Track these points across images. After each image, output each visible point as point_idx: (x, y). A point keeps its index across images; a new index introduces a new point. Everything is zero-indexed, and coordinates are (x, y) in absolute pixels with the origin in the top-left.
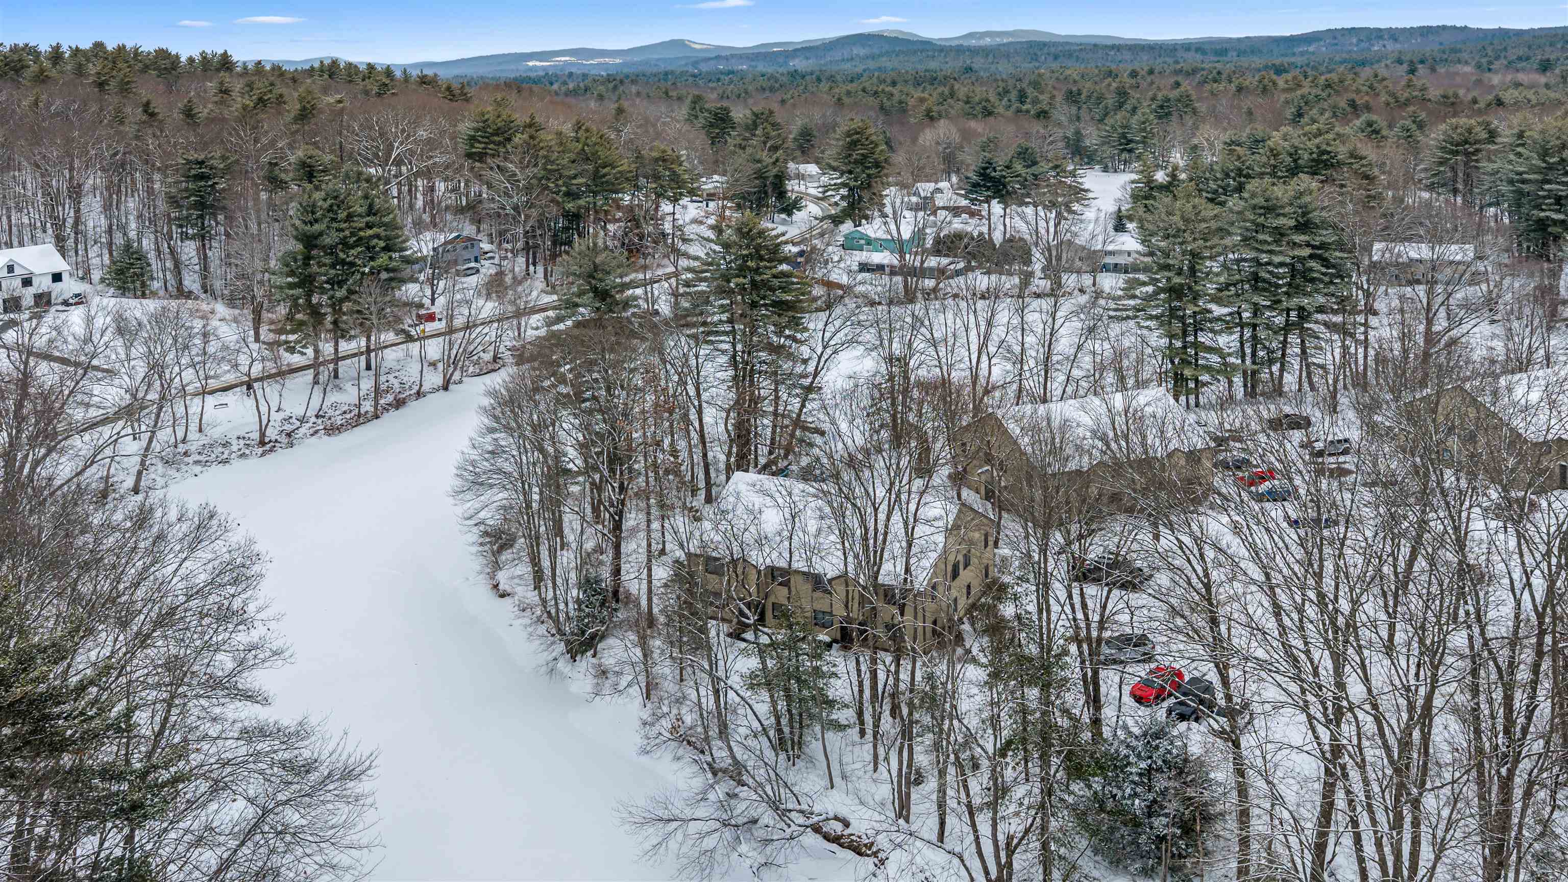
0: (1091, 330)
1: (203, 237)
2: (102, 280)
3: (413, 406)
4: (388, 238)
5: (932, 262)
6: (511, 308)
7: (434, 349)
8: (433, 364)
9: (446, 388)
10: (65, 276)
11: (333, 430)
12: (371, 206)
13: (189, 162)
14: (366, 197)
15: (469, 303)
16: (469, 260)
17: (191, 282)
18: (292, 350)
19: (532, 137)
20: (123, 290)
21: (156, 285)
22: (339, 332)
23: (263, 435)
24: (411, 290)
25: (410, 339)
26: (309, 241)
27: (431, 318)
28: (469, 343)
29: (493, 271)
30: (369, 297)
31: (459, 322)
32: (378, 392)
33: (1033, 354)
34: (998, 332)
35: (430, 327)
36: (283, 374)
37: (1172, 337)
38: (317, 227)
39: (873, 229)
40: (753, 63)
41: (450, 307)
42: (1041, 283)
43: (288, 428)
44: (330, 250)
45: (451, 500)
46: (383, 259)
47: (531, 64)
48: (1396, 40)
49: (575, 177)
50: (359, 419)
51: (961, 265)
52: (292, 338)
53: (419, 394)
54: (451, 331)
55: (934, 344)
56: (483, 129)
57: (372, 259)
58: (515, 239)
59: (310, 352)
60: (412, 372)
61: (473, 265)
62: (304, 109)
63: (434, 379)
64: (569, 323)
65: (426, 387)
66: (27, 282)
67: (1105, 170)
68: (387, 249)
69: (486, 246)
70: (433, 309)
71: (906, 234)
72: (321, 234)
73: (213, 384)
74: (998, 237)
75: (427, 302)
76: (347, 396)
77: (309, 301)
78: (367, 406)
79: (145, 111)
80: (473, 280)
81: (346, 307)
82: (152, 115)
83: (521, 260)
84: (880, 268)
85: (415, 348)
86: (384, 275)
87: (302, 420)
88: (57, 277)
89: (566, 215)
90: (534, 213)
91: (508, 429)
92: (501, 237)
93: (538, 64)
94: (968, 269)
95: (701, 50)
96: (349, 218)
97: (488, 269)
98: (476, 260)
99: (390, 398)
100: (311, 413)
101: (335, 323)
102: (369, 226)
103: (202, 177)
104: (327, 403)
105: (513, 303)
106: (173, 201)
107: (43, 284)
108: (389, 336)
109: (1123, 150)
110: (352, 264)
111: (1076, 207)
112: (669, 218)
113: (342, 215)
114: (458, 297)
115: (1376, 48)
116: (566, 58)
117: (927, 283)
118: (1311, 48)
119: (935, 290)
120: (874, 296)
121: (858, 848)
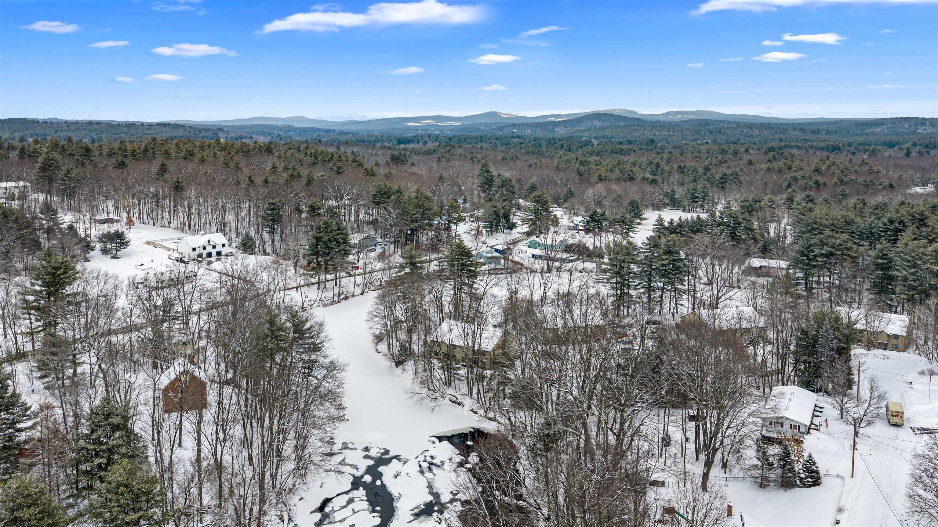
1: (272, 232)
2: (236, 247)
3: (351, 300)
4: (344, 239)
5: (563, 256)
6: (386, 266)
7: (359, 279)
8: (358, 285)
9: (362, 294)
10: (226, 245)
11: (325, 305)
12: (339, 227)
13: (269, 204)
14: (337, 224)
15: (372, 263)
16: (372, 246)
17: (268, 249)
18: (312, 277)
19: (398, 197)
20: (245, 251)
21: (257, 250)
22: (327, 271)
23: (303, 305)
24: (351, 258)
25: (350, 275)
26: (318, 239)
27: (357, 268)
28: (371, 278)
29: (381, 251)
30: (338, 260)
31: (368, 270)
32: (340, 294)
35: (357, 271)
36: (308, 285)
38: (321, 235)
40: (534, 129)
41: (365, 264)
43: (311, 303)
44: (325, 243)
45: (365, 323)
46: (342, 247)
47: (409, 124)
49: (414, 214)
50: (333, 303)
51: (574, 257)
52: (312, 273)
53: (353, 296)
54: (365, 273)
56: (379, 192)
57: (339, 246)
58: (390, 237)
59: (317, 278)
60: (351, 288)
61: (373, 247)
62: (309, 180)
63: (358, 290)
64: (403, 273)
65: (355, 294)
66: (214, 247)
67: (684, 211)
68: (344, 243)
69: (379, 240)
70: (358, 265)
72: (322, 237)
73: (288, 286)
74: (591, 248)
75: (356, 261)
76: (329, 294)
77: (317, 260)
78: (336, 298)
79: (250, 180)
80: (373, 254)
81: (329, 263)
82: (252, 181)
83: (393, 246)
84: (540, 257)
85: (352, 279)
86: (343, 252)
87: (315, 301)
88: (224, 246)
89: (411, 230)
90: (398, 228)
91: (382, 304)
92: (384, 236)
93: (413, 124)
94: (578, 259)
96: (331, 232)
97: (379, 250)
98: (375, 245)
99: (343, 296)
100: (318, 299)
101: (326, 268)
102: (338, 234)
103: (273, 209)
104: (323, 296)
105: (388, 264)
106: (264, 219)
107: (219, 248)
108: (343, 274)
109: (693, 202)
110: (332, 248)
112: (454, 231)
113: (329, 230)
114: (368, 261)
115: (920, 131)
116: (430, 121)
117: (557, 264)
118: (878, 130)
119: (560, 268)
120: (534, 269)
121: (459, 404)
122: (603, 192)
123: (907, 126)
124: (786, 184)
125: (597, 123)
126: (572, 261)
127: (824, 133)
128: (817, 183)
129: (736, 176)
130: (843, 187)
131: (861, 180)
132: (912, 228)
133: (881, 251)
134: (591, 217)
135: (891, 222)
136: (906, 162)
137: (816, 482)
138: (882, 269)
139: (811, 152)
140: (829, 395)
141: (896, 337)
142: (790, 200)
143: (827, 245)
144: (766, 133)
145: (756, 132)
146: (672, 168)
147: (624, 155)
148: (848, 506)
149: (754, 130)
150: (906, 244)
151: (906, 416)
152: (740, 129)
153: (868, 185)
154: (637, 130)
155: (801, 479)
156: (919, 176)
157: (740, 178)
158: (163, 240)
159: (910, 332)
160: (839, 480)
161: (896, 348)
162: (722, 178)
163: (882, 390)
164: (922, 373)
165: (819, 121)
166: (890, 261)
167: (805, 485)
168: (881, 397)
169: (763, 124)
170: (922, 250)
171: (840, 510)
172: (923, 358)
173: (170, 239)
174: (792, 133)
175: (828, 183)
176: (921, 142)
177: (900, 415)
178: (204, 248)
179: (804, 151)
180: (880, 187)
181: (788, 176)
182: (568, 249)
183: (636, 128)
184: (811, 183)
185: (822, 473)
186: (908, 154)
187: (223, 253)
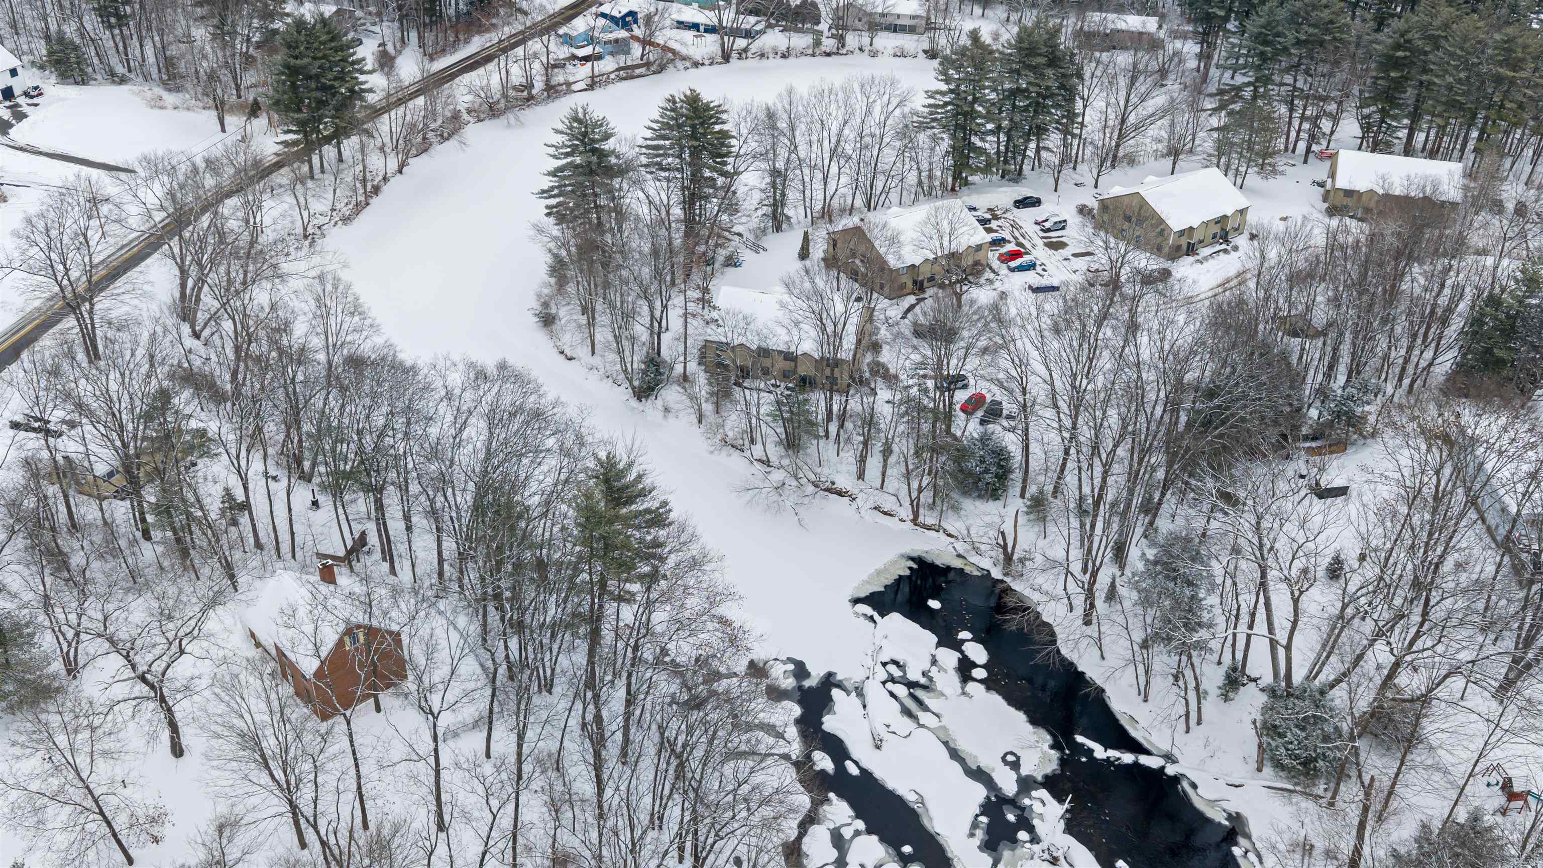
8: (382, 150)
9: (400, 171)
10: (20, 71)
11: (346, 220)
20: (64, 77)
21: (90, 70)
23: (305, 230)
29: (375, 43)
42: (829, 44)
50: (358, 208)
51: (764, 24)
53: (385, 181)
65: (389, 174)
69: (358, 13)
78: (359, 196)
84: (695, 26)
87: (325, 215)
88: (13, 73)
99: (371, 187)
100: (329, 208)
117: (741, 43)
119: (746, 50)
120: (698, 58)
121: (840, 494)
187: (17, 91)
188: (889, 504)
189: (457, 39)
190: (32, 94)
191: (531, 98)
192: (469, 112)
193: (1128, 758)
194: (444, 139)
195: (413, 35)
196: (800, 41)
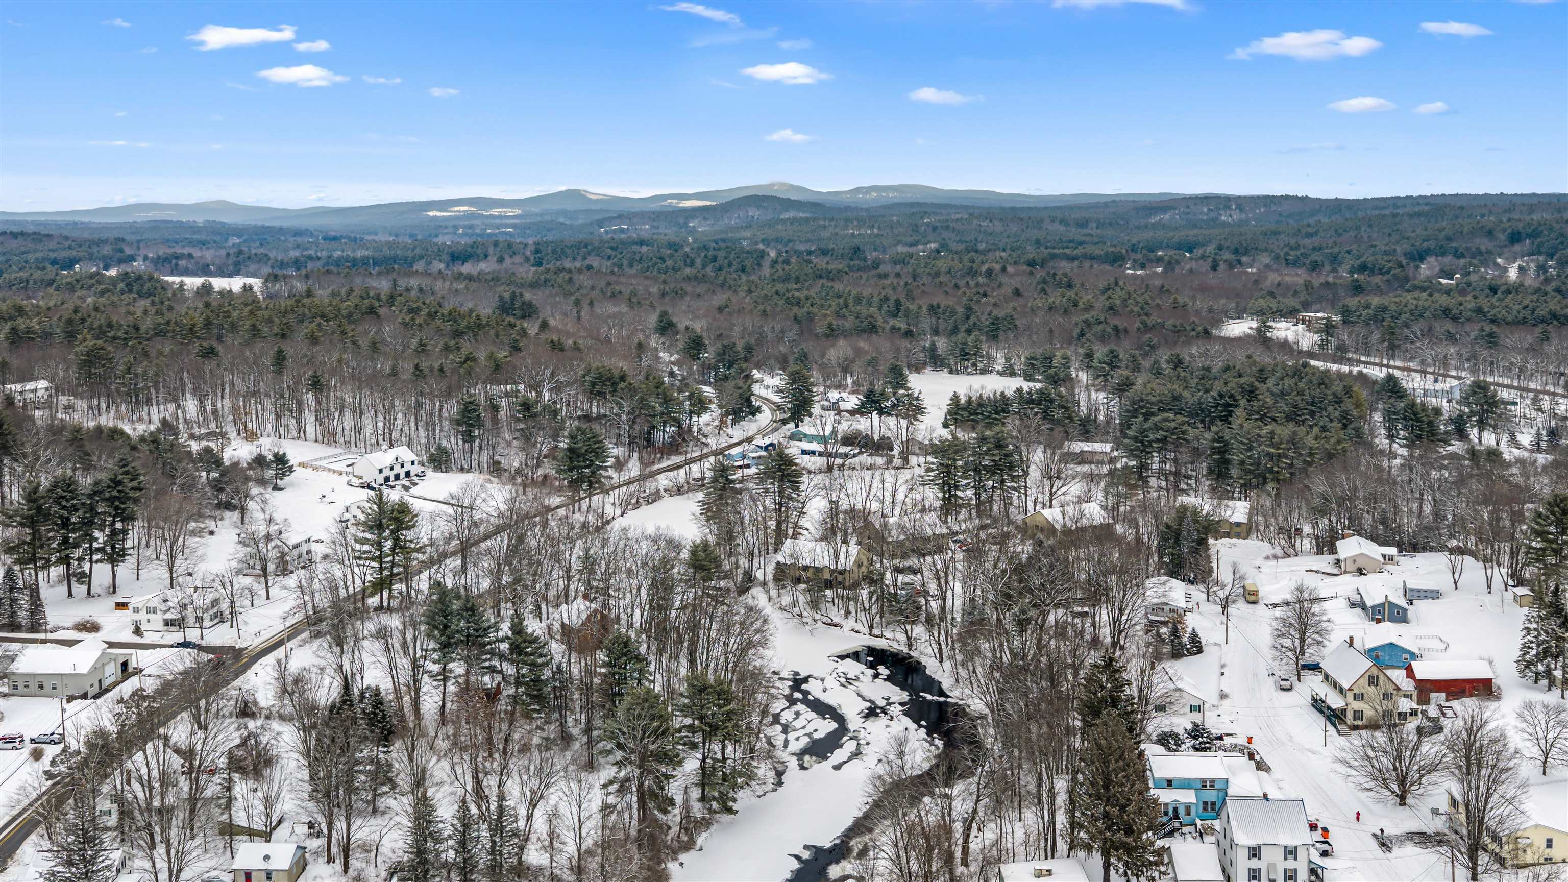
0: (911, 489)
1: (472, 441)
5: (844, 450)
10: (416, 463)
19: (630, 384)
20: (438, 469)
21: (452, 466)
33: (888, 499)
34: (873, 491)
37: (944, 492)
39: (807, 427)
40: (655, 224)
42: (897, 461)
47: (431, 214)
48: (1241, 210)
51: (857, 451)
53: (615, 519)
55: (848, 495)
58: (624, 438)
66: (402, 466)
67: (951, 372)
71: (827, 433)
74: (876, 438)
79: (416, 368)
82: (421, 370)
84: (813, 453)
88: (413, 463)
93: (438, 214)
94: (860, 453)
95: (597, 201)
103: (471, 411)
106: (459, 424)
107: (408, 467)
109: (962, 360)
111: (919, 417)
115: (1223, 218)
116: (466, 208)
117: (839, 461)
118: (1167, 217)
119: (843, 465)
120: (812, 468)
121: (835, 625)
122: (850, 353)
123: (1205, 210)
124: (1076, 331)
125: (754, 213)
126: (855, 456)
127: (1094, 225)
128: (1116, 329)
129: (1010, 319)
130: (1149, 335)
131: (1169, 323)
132: (1243, 402)
133: (1217, 433)
134: (867, 396)
135: (1221, 396)
136: (1212, 279)
137: (1200, 651)
138: (1219, 453)
139: (1087, 264)
140: (1192, 583)
141: (1238, 524)
142: (1089, 356)
143: (1161, 429)
144: (1014, 228)
145: (998, 227)
146: (920, 307)
147: (833, 280)
148: (1228, 663)
149: (996, 223)
150: (1241, 426)
151: (1261, 594)
152: (975, 222)
153: (1178, 331)
154: (825, 227)
155: (1188, 650)
156: (1233, 305)
157: (1017, 323)
158: (321, 459)
159: (1250, 519)
160: (1217, 648)
161: (1238, 536)
162: (993, 324)
163: (1242, 573)
164: (1267, 558)
165: (1083, 201)
166: (1227, 444)
167: (1191, 654)
168: (1242, 578)
169: (1003, 208)
170: (1257, 431)
171: (1223, 666)
172: (1266, 545)
173: (329, 457)
174: (1050, 227)
175: (1129, 328)
176: (1228, 244)
177: (1255, 593)
178: (392, 469)
179: (1076, 263)
180: (1193, 333)
181: (1078, 318)
182: (848, 440)
183: (822, 223)
184: (1109, 329)
185: (1203, 643)
186: (1214, 267)
187: (412, 474)
188: (859, 627)
189: (662, 458)
190: (421, 476)
191: (703, 485)
192: (665, 490)
193: (942, 699)
194: (649, 503)
195: (636, 455)
196: (880, 461)
